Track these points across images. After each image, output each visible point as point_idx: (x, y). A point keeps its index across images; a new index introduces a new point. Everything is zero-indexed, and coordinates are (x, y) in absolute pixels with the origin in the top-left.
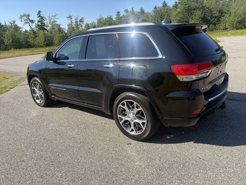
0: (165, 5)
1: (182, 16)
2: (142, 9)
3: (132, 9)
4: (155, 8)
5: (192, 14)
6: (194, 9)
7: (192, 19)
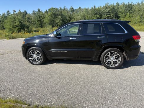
0: (39, 10)
1: (51, 18)
2: (25, 11)
3: (20, 10)
4: (34, 11)
5: (56, 17)
6: (58, 15)
7: (57, 20)
